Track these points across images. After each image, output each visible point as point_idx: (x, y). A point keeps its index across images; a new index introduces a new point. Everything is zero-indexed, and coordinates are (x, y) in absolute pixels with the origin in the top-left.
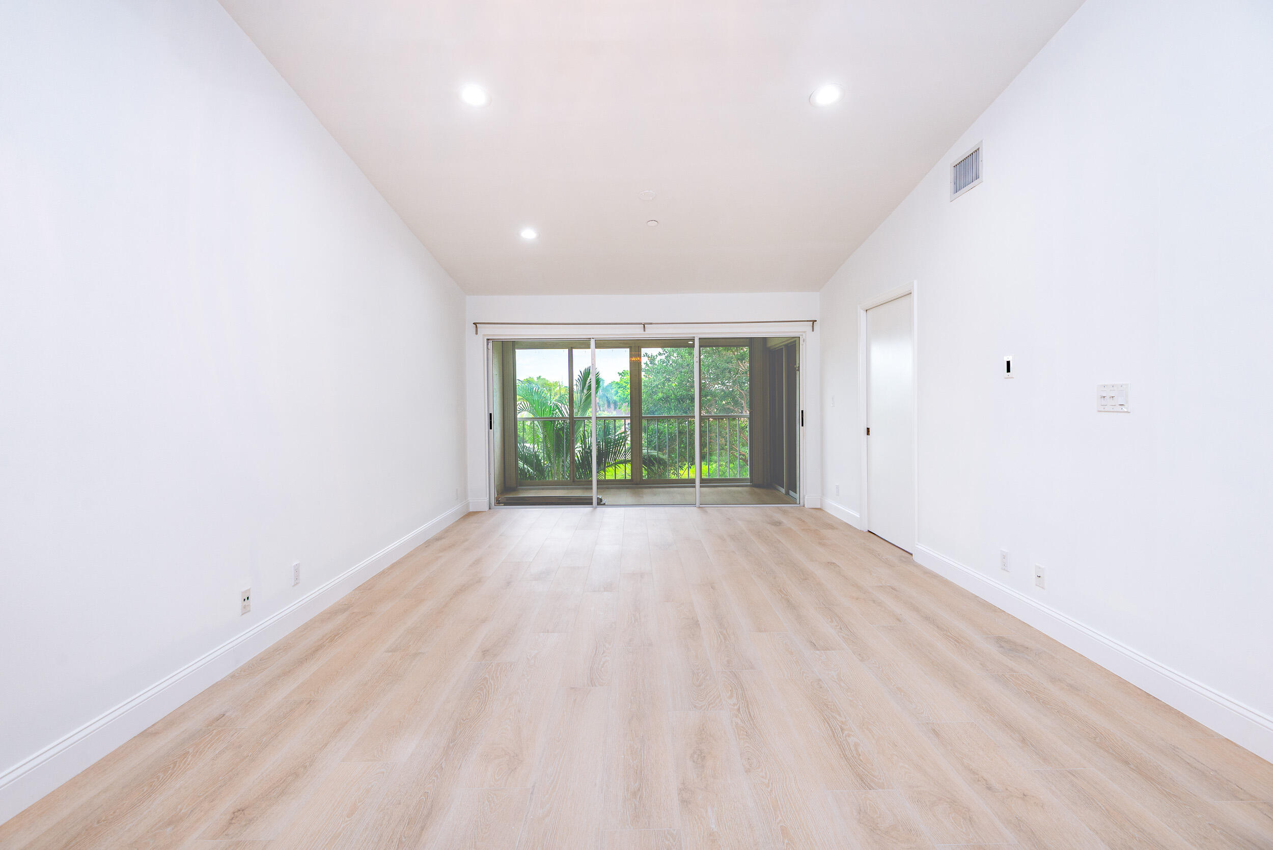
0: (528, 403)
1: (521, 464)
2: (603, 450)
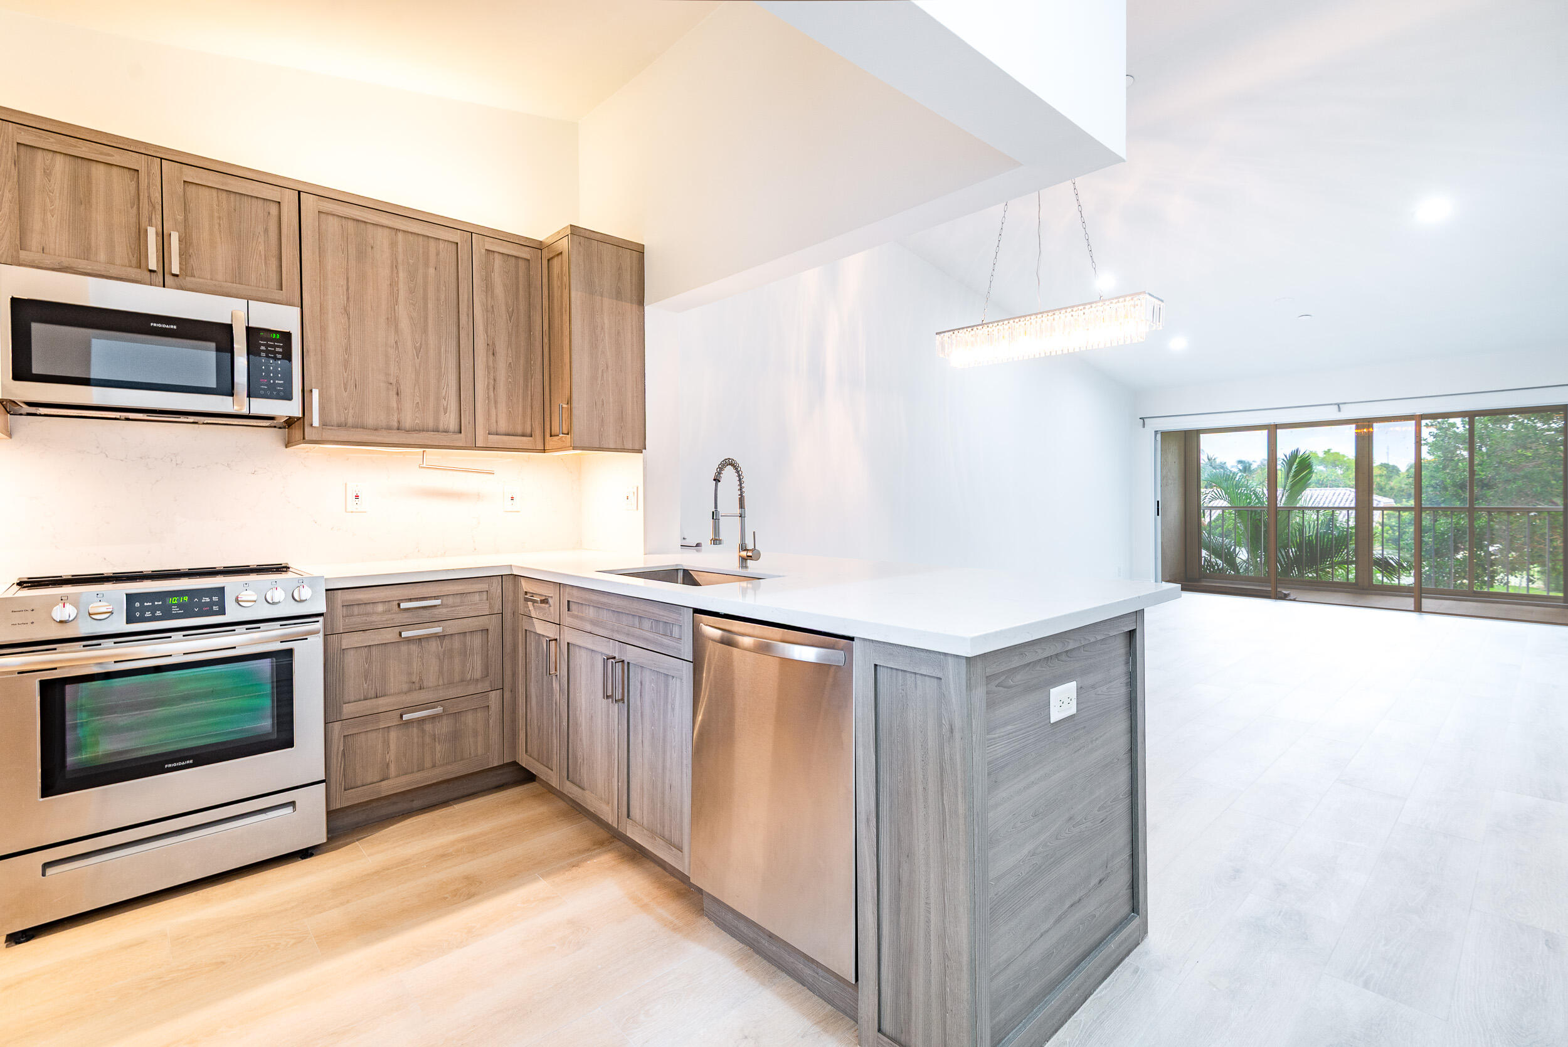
0: (1224, 493)
1: (1206, 554)
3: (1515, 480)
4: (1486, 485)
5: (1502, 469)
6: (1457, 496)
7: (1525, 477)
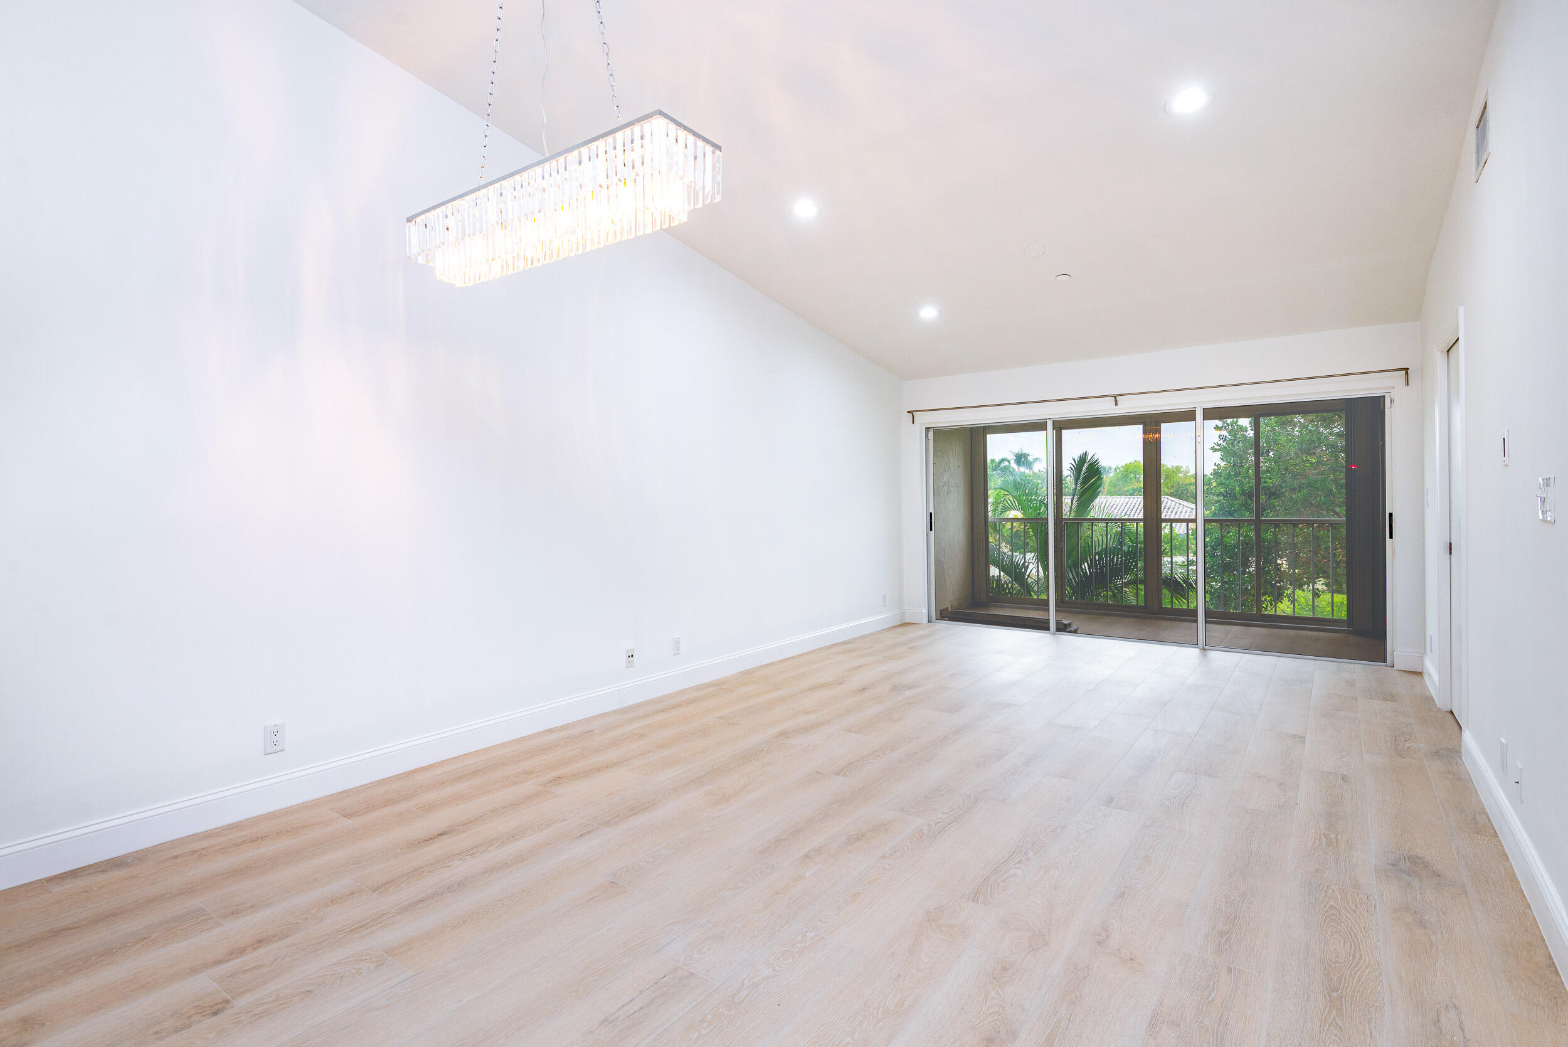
0: (1016, 503)
1: (994, 571)
2: (1117, 564)
3: (1300, 488)
4: (1273, 494)
5: (1288, 476)
6: (1245, 505)
7: (1309, 485)
